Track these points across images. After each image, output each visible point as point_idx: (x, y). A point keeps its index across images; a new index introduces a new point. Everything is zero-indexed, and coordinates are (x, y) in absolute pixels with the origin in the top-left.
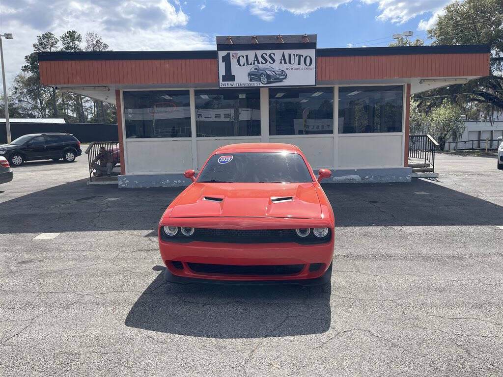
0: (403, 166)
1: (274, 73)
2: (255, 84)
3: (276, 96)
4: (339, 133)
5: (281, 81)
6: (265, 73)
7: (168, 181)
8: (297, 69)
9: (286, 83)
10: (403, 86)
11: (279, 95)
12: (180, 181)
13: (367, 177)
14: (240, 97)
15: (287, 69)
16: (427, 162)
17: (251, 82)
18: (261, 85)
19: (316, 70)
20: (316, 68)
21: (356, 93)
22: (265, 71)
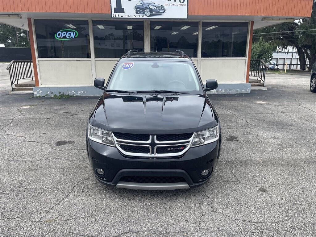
0: (245, 82)
1: (155, 7)
2: (141, 16)
3: (155, 29)
4: (201, 57)
5: (161, 15)
6: (148, 7)
7: (73, 92)
8: (173, 5)
9: (165, 16)
10: (248, 23)
11: (158, 27)
12: (82, 92)
13: (220, 90)
14: (128, 28)
15: (165, 4)
16: (259, 79)
17: (137, 14)
18: (145, 17)
19: (188, 7)
20: (188, 5)
21: (213, 27)
22: (149, 6)
